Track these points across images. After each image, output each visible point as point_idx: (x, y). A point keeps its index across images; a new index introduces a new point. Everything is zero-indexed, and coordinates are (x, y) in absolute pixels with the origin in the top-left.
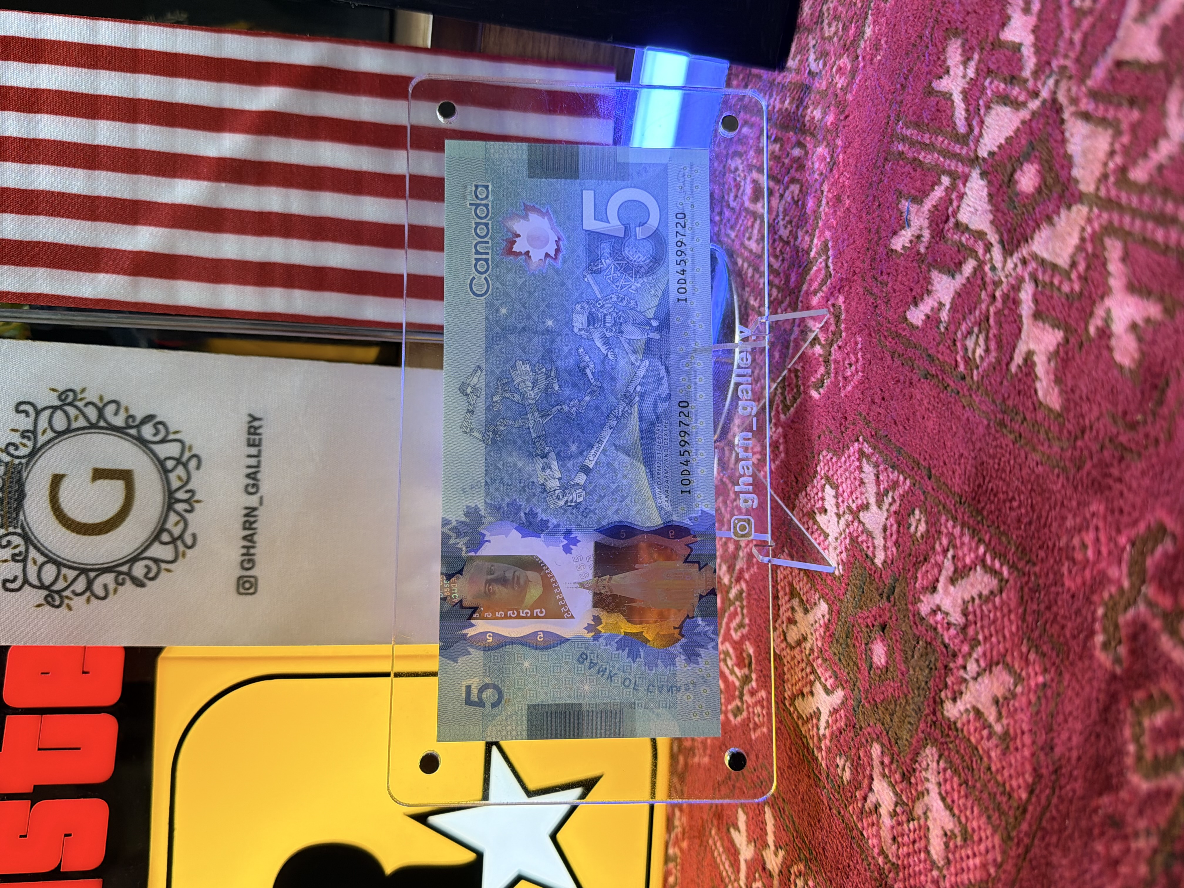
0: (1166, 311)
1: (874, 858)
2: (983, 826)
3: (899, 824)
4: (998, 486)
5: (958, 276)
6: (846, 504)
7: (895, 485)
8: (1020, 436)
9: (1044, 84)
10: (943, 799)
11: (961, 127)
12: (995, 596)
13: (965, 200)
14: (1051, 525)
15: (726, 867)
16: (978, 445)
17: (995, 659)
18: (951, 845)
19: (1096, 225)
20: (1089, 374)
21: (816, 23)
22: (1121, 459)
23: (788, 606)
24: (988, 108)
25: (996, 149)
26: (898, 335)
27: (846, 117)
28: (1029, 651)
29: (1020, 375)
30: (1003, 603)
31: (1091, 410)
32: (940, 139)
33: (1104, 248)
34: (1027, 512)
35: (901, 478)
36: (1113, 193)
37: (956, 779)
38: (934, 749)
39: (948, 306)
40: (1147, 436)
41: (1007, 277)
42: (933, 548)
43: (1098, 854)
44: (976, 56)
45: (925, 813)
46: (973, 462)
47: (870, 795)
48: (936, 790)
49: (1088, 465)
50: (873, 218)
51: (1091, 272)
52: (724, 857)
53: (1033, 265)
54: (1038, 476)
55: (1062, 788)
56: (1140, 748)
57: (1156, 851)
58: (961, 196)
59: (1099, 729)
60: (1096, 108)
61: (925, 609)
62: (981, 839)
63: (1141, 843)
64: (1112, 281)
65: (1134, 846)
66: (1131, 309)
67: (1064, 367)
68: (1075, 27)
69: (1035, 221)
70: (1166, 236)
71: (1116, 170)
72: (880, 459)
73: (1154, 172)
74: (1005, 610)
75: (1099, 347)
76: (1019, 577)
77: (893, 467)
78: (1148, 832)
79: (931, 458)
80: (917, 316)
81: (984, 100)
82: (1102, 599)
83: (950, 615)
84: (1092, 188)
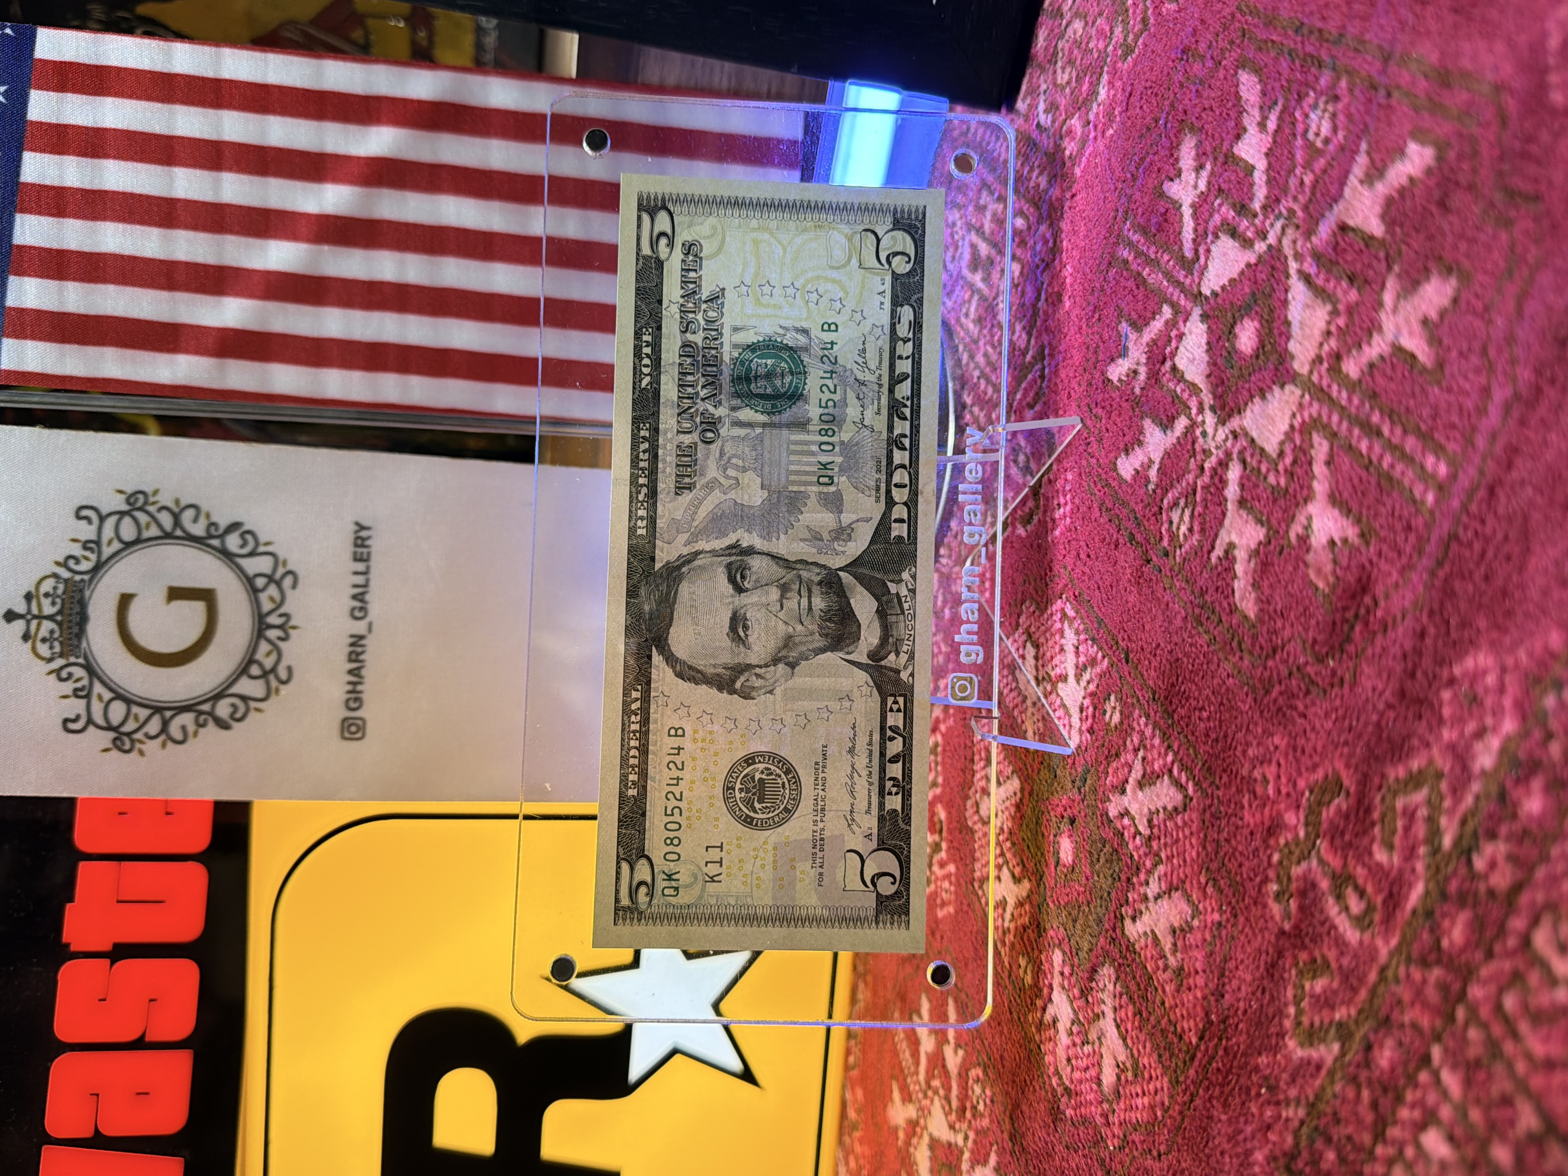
0: (1362, 535)
1: (1049, 1076)
2: (1153, 1064)
3: (1074, 1045)
4: (1190, 690)
5: (1169, 433)
6: (1045, 669)
7: (1094, 661)
8: (1215, 638)
9: (1272, 225)
10: (1118, 1027)
11: (1188, 250)
12: (1179, 814)
13: (1184, 342)
14: (1236, 748)
15: (906, 1056)
16: (1175, 639)
17: (1175, 882)
18: (1123, 1077)
19: (1306, 414)
20: (1286, 587)
21: (1049, 61)
22: (1308, 692)
23: (983, 773)
24: (1216, 236)
25: (1219, 289)
26: (1108, 485)
28: (1207, 883)
29: (1220, 568)
30: (1185, 823)
31: (1284, 628)
32: (1166, 257)
33: (1312, 446)
34: (1215, 727)
35: (1100, 655)
36: (1325, 383)
37: (1131, 1007)
38: (1112, 970)
39: (1157, 466)
40: (1334, 673)
41: (1217, 448)
42: (1125, 744)
43: (1253, 1115)
44: (1208, 167)
45: (1100, 1039)
46: (1169, 657)
47: (1049, 1006)
48: (1112, 1015)
49: (1276, 691)
50: (1092, 334)
51: (1297, 468)
52: (904, 1045)
53: (1244, 442)
54: (1228, 689)
55: (1228, 1039)
56: (1300, 1012)
57: (1302, 1123)
58: (1180, 336)
59: (1265, 982)
60: (1317, 275)
61: (1113, 812)
62: (1151, 1078)
63: (1291, 1112)
64: (1316, 485)
65: (1284, 1114)
66: (1331, 524)
67: (1263, 571)
68: (1307, 165)
69: (1249, 391)
70: (1370, 448)
71: (1329, 355)
72: (1082, 627)
73: (1365, 370)
74: (1187, 832)
75: (1297, 558)
76: (1203, 798)
77: (1094, 640)
78: (1298, 1102)
79: (1130, 639)
80: (1126, 467)
81: (1212, 224)
82: (1278, 844)
83: (1136, 822)
84: (1305, 370)
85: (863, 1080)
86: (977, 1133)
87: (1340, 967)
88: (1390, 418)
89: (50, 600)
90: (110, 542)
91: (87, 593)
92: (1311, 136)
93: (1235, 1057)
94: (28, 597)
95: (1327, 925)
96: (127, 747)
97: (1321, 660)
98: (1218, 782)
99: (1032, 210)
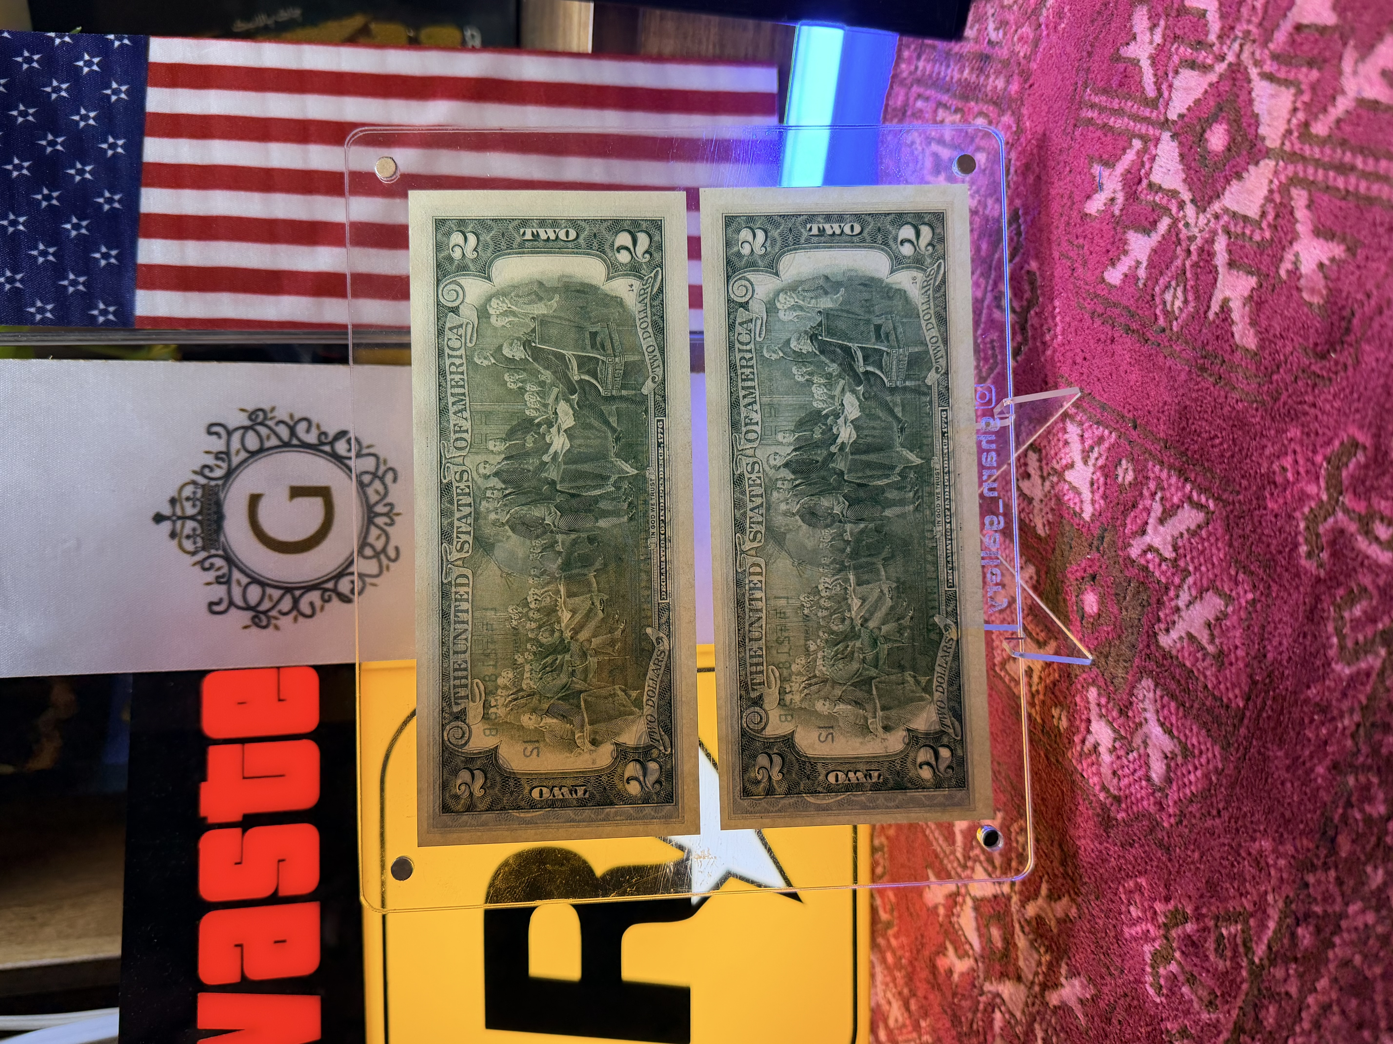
0: (1348, 249)
1: (1095, 795)
2: (1201, 740)
3: (1119, 757)
4: (1201, 426)
5: (1153, 234)
6: (1050, 466)
7: (1101, 439)
8: (1220, 377)
9: (1229, 48)
10: (1162, 725)
11: (1151, 92)
12: (1202, 529)
13: (1157, 161)
14: (1252, 455)
15: (940, 843)
16: (1181, 391)
17: (1205, 585)
18: (1172, 764)
19: (1283, 178)
20: (1282, 314)
22: (1315, 385)
24: (1176, 72)
25: (1185, 111)
26: (1098, 295)
27: (1031, 86)
28: (1237, 573)
29: (1217, 322)
30: (1210, 533)
31: (1284, 346)
32: (1129, 104)
33: (1291, 198)
34: (1229, 447)
35: (1106, 432)
36: (1297, 146)
37: (1173, 703)
38: (1150, 680)
39: (1145, 264)
40: (1337, 363)
41: (1202, 231)
42: (1141, 494)
43: (1309, 740)
44: (1162, 23)
45: (1144, 742)
46: (1177, 408)
47: (1088, 737)
48: (1155, 718)
49: (1284, 397)
50: (1065, 184)
51: (1280, 220)
52: (937, 834)
53: (1226, 218)
54: (1238, 412)
55: (1275, 688)
56: (1342, 637)
57: (1358, 725)
58: (1153, 158)
59: (1306, 629)
60: (1279, 70)
61: (1135, 552)
62: (1201, 753)
63: (1346, 722)
64: (1299, 227)
65: (1340, 725)
66: (1318, 251)
67: (1258, 310)
69: (1226, 177)
70: (1346, 182)
71: (1299, 125)
72: (1084, 418)
73: (1333, 126)
74: (1212, 539)
75: (1289, 288)
76: (1224, 507)
77: (1098, 423)
78: (1352, 711)
79: (1135, 409)
80: (1114, 276)
81: (1171, 65)
82: (1303, 514)
83: (1162, 551)
84: (1277, 144)
87: (1378, 587)
88: (1362, 152)
89: (190, 503)
90: (238, 452)
93: (1284, 700)
94: (173, 501)
95: (1360, 559)
97: (1324, 356)
98: (1238, 488)
99: (991, 108)
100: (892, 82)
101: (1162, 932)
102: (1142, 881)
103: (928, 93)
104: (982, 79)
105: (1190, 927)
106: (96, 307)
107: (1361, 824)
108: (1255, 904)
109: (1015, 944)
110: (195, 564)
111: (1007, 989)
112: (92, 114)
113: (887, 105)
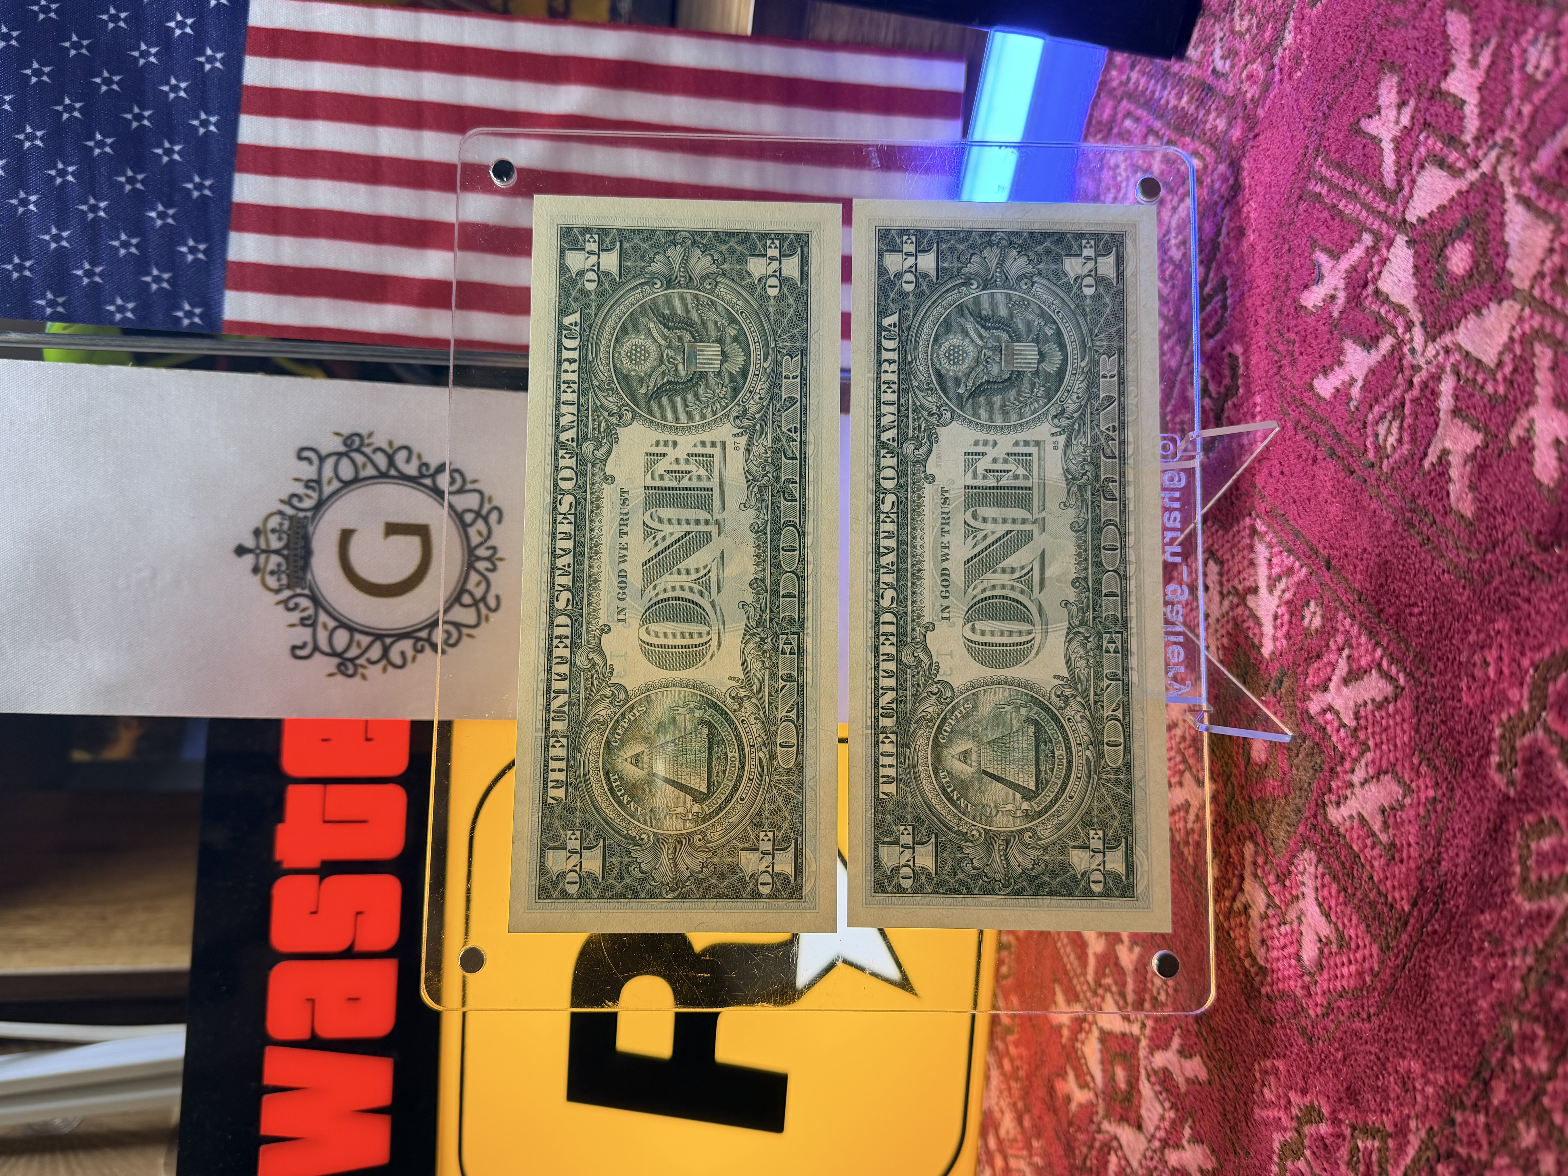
1: (1240, 959)
2: (1360, 934)
3: (1270, 926)
4: (1400, 588)
5: (1373, 351)
6: (1231, 583)
7: (1290, 571)
8: (1428, 539)
9: (1485, 155)
10: (1320, 905)
11: (1389, 181)
12: (1389, 703)
13: (1388, 267)
14: (1453, 637)
15: (1071, 960)
16: (1384, 542)
17: (1384, 766)
18: (1326, 951)
19: (1527, 327)
20: (1506, 486)
21: (1226, 10)
22: (1532, 579)
24: (1422, 167)
25: (1426, 216)
26: (1304, 404)
27: (1256, 136)
28: (1420, 764)
29: (1433, 474)
30: (1397, 711)
31: (1504, 524)
32: (1364, 189)
33: (1534, 355)
34: (1429, 620)
35: (1297, 564)
36: (1547, 296)
37: (1334, 885)
38: (1313, 853)
39: (1360, 383)
40: (1560, 560)
41: (1429, 363)
42: (1328, 645)
43: (1475, 968)
44: (1412, 103)
45: (1299, 918)
46: (1377, 560)
47: (1240, 895)
48: (1313, 895)
49: (1496, 582)
50: (1282, 264)
51: (1518, 376)
52: (1069, 949)
53: (1457, 356)
54: (1443, 584)
55: (1444, 903)
56: (1525, 868)
57: (1530, 969)
58: (1384, 262)
59: (1486, 847)
60: (1539, 197)
61: (1314, 708)
62: (1358, 947)
63: (1518, 962)
64: (1538, 390)
65: (1510, 963)
66: (1555, 424)
67: (1480, 473)
68: (1526, 97)
69: (1463, 308)
71: (1553, 270)
72: (1274, 540)
74: (1399, 719)
75: (1519, 459)
76: (1416, 686)
77: (1289, 551)
78: (1525, 951)
79: (1331, 547)
80: (1325, 387)
81: (1417, 155)
82: (1501, 719)
83: (1341, 716)
84: (1526, 285)
85: (1019, 987)
86: (1157, 1020)
90: (330, 482)
91: (310, 529)
92: (1530, 69)
93: (1453, 918)
94: (257, 533)
95: (1555, 789)
96: (351, 672)
97: (1546, 548)
98: (1432, 670)
99: (1208, 151)
100: (1100, 90)
101: (1294, 1124)
102: (1280, 1064)
103: (1139, 112)
104: (1202, 113)
105: (1324, 1128)
106: (180, 308)
107: (1519, 1076)
108: (1396, 1126)
109: (1139, 1091)
110: (279, 603)
111: (1126, 1134)
112: (183, 85)
113: (1091, 116)
